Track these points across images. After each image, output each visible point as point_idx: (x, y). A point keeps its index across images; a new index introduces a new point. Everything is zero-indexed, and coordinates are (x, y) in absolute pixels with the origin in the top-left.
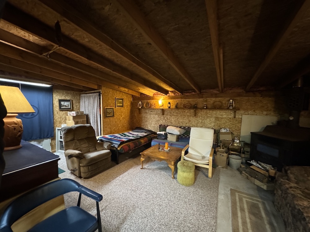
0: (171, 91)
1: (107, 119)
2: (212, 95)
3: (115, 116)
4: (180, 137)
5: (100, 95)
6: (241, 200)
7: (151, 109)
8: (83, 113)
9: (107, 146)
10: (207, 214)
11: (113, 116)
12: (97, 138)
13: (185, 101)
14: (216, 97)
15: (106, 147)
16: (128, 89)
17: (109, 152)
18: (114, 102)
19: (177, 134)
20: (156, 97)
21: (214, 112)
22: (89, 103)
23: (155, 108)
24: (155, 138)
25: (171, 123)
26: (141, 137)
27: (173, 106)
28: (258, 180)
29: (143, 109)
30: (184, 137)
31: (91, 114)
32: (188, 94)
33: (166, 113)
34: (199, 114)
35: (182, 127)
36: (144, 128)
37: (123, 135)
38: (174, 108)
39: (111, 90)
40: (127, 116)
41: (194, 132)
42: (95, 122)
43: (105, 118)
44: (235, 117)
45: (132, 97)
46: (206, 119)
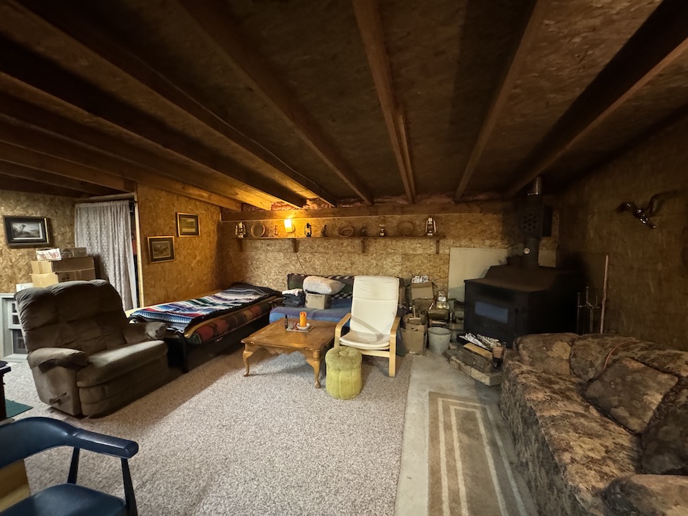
0: (310, 200)
1: (156, 266)
2: (396, 209)
3: (177, 257)
4: (333, 298)
5: (132, 207)
6: (446, 411)
7: (268, 239)
8: (85, 253)
9: (157, 331)
10: (383, 448)
11: (172, 257)
12: (128, 314)
13: (342, 221)
14: (403, 213)
15: (152, 333)
16: (209, 194)
17: (162, 345)
18: (172, 223)
19: (326, 293)
20: (277, 212)
21: (400, 244)
22: (101, 225)
23: (276, 237)
24: (278, 305)
25: (314, 269)
26: (244, 305)
27: (317, 232)
28: (476, 369)
29: (248, 241)
30: (341, 298)
31: (108, 254)
32: (348, 206)
33: (303, 248)
34: (371, 249)
35: (338, 278)
36: (253, 284)
37: (200, 302)
38: (318, 236)
39: (164, 193)
40: (209, 256)
41: (361, 287)
42: (122, 273)
43: (148, 263)
44: (438, 253)
45: (222, 212)
46: (385, 259)
